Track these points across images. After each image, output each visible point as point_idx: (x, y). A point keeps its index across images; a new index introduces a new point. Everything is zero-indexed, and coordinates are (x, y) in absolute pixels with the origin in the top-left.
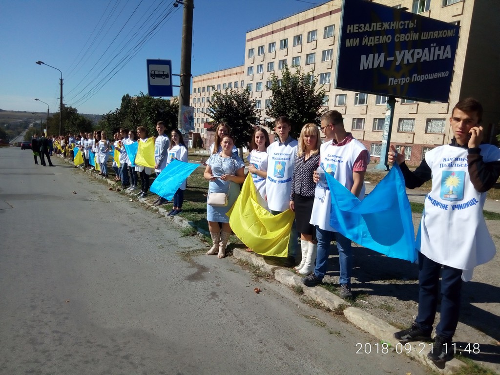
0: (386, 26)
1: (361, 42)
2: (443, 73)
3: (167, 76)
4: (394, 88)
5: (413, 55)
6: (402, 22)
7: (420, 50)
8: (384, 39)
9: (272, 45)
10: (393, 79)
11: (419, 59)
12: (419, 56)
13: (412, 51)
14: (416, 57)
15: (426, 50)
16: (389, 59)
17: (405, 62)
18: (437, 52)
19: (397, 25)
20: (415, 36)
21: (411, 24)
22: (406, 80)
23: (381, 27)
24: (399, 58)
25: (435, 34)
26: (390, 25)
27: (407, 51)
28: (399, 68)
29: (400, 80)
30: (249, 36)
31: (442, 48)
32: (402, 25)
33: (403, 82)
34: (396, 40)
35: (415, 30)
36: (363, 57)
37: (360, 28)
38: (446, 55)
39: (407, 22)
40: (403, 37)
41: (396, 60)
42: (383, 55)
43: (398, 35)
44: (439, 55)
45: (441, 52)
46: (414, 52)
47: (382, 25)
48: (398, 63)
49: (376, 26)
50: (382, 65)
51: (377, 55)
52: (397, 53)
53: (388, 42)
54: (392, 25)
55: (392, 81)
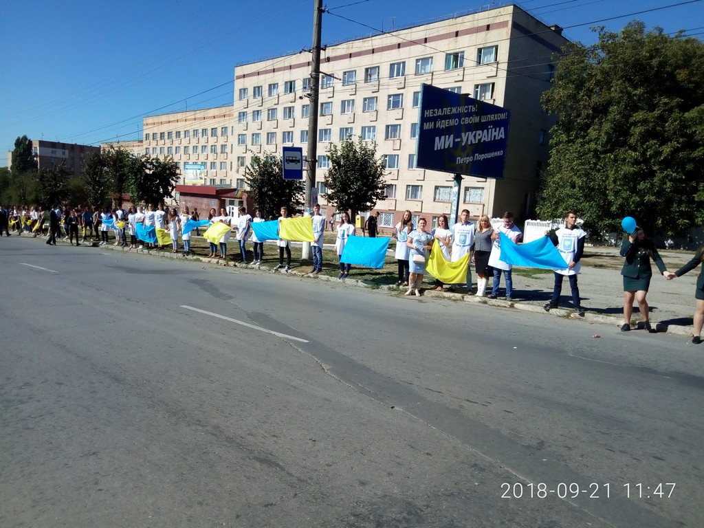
0: (454, 110)
1: (435, 125)
2: (499, 152)
3: (298, 161)
4: (461, 166)
5: (475, 136)
6: (466, 107)
7: (480, 132)
8: (453, 122)
9: (272, 87)
10: (460, 158)
11: (480, 140)
12: (480, 137)
13: (474, 132)
14: (478, 138)
15: (485, 131)
16: (457, 140)
17: (469, 143)
18: (494, 134)
19: (462, 109)
20: (477, 119)
21: (473, 108)
22: (470, 159)
23: (451, 112)
24: (465, 139)
25: (492, 117)
26: (457, 110)
27: (470, 133)
28: (464, 148)
29: (465, 159)
30: (239, 71)
31: (498, 129)
32: (466, 109)
33: (468, 161)
34: (462, 123)
35: (477, 114)
36: (437, 139)
37: (434, 112)
38: (500, 136)
39: (470, 107)
40: (467, 121)
41: (462, 141)
42: (452, 136)
43: (463, 119)
44: (495, 136)
45: (496, 133)
46: (476, 133)
47: (451, 110)
48: (463, 144)
49: (447, 111)
50: (451, 146)
51: (447, 136)
52: (463, 134)
53: (456, 124)
54: (459, 110)
55: (459, 160)
